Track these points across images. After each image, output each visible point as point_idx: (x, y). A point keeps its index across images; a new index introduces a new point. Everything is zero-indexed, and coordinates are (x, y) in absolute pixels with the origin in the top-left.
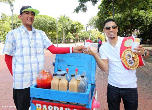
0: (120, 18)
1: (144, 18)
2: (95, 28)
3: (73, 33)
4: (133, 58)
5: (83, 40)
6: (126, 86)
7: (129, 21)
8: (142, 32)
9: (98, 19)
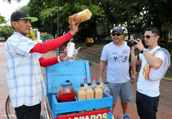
5: (4, 38)
9: (29, 11)
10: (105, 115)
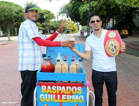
0: (96, 7)
1: (121, 7)
2: (68, 17)
3: (43, 23)
4: (115, 47)
5: (53, 31)
6: (108, 70)
7: (105, 10)
8: (118, 22)
9: (71, 7)
10: (79, 88)
